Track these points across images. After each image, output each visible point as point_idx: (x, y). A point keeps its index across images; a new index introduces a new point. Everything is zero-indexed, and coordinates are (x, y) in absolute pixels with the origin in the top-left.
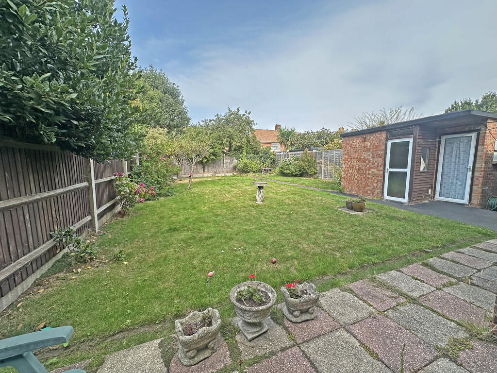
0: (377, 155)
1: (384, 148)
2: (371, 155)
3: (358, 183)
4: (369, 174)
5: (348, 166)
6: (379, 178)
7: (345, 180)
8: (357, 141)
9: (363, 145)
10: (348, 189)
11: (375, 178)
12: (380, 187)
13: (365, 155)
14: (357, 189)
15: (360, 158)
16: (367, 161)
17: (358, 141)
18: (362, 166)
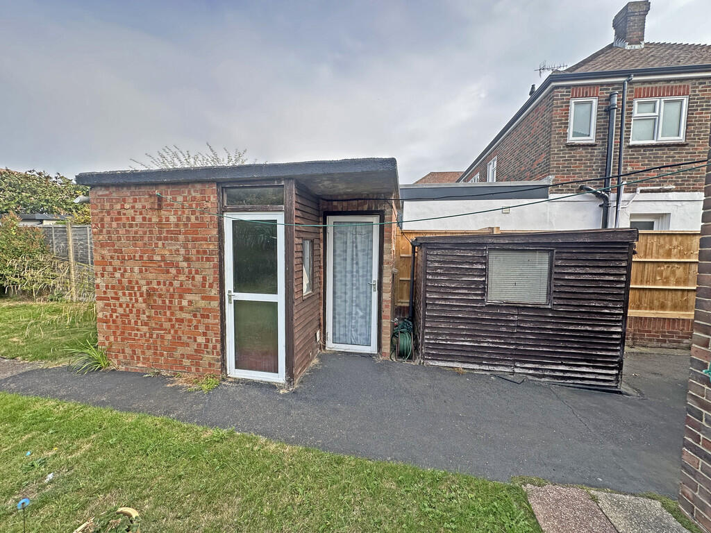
0: (198, 252)
1: (215, 232)
2: (182, 251)
3: (151, 336)
4: (181, 309)
5: (115, 282)
6: (211, 321)
7: (109, 327)
8: (134, 205)
9: (155, 220)
10: (121, 357)
11: (199, 322)
12: (214, 347)
13: (164, 251)
14: (149, 353)
15: (151, 260)
16: (173, 271)
17: (138, 206)
18: (159, 283)
